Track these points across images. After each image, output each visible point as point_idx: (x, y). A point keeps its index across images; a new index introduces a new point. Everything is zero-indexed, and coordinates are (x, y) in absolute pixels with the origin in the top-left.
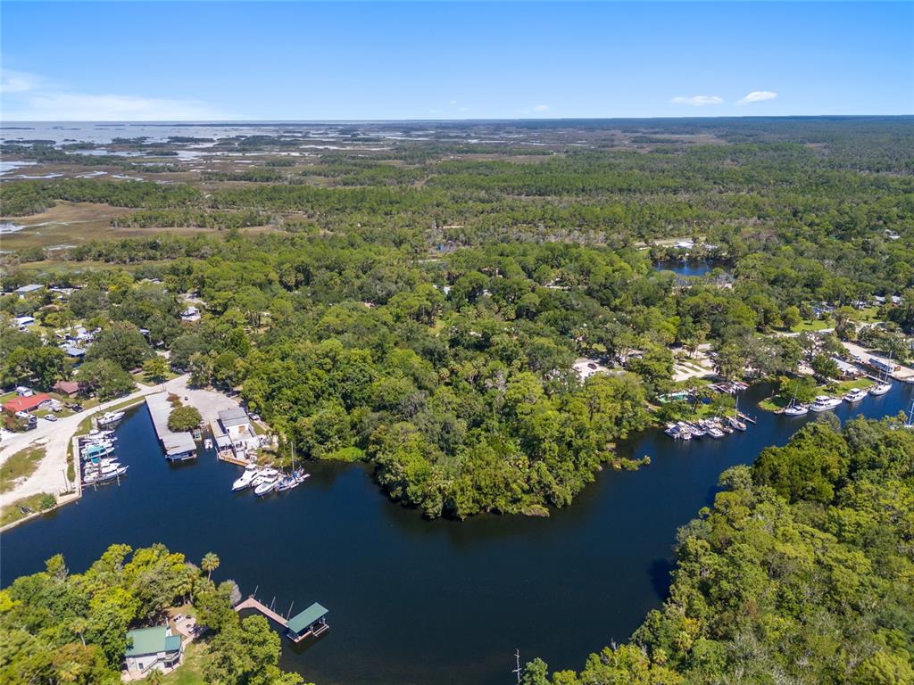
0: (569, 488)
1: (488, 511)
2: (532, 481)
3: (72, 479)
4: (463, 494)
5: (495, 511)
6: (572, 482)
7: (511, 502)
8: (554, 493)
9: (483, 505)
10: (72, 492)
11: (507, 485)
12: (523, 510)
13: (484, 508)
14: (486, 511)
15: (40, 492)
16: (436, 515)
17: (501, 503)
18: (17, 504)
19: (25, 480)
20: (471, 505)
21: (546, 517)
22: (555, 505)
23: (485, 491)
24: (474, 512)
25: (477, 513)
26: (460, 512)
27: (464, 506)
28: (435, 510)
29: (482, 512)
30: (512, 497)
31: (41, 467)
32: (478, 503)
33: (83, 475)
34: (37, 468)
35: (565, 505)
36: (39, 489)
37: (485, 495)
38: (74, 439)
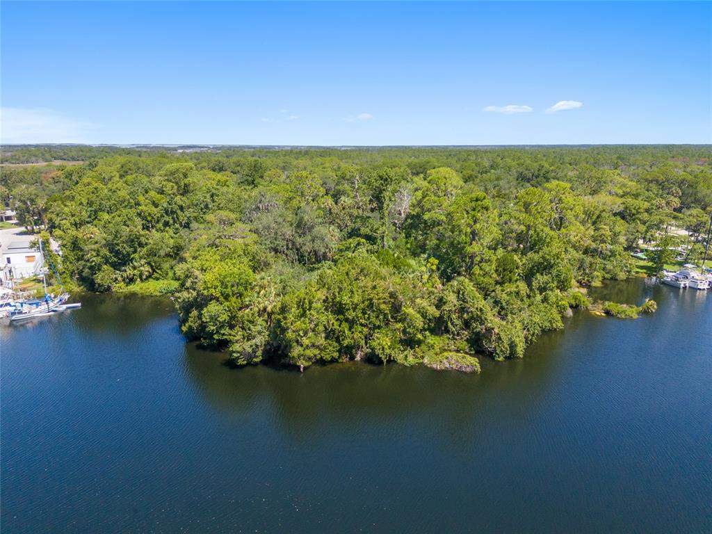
0: (519, 326)
1: (358, 358)
2: (446, 307)
4: (303, 315)
5: (372, 359)
6: (525, 315)
7: (401, 341)
8: (489, 330)
9: (346, 343)
11: (396, 308)
12: (426, 361)
13: (349, 351)
14: (352, 358)
16: (250, 357)
17: (383, 342)
20: (321, 341)
21: (474, 373)
22: (491, 355)
23: (351, 315)
24: (328, 357)
25: (333, 361)
26: (296, 351)
27: (306, 341)
28: (247, 347)
29: (345, 359)
30: (404, 332)
32: (338, 340)
35: (511, 357)
37: (352, 323)
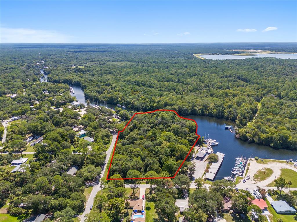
3: (249, 163)
10: (250, 160)
15: (258, 164)
18: (264, 163)
19: (261, 169)
31: (256, 171)
33: (246, 163)
34: (258, 171)
36: (258, 165)
38: (244, 177)
